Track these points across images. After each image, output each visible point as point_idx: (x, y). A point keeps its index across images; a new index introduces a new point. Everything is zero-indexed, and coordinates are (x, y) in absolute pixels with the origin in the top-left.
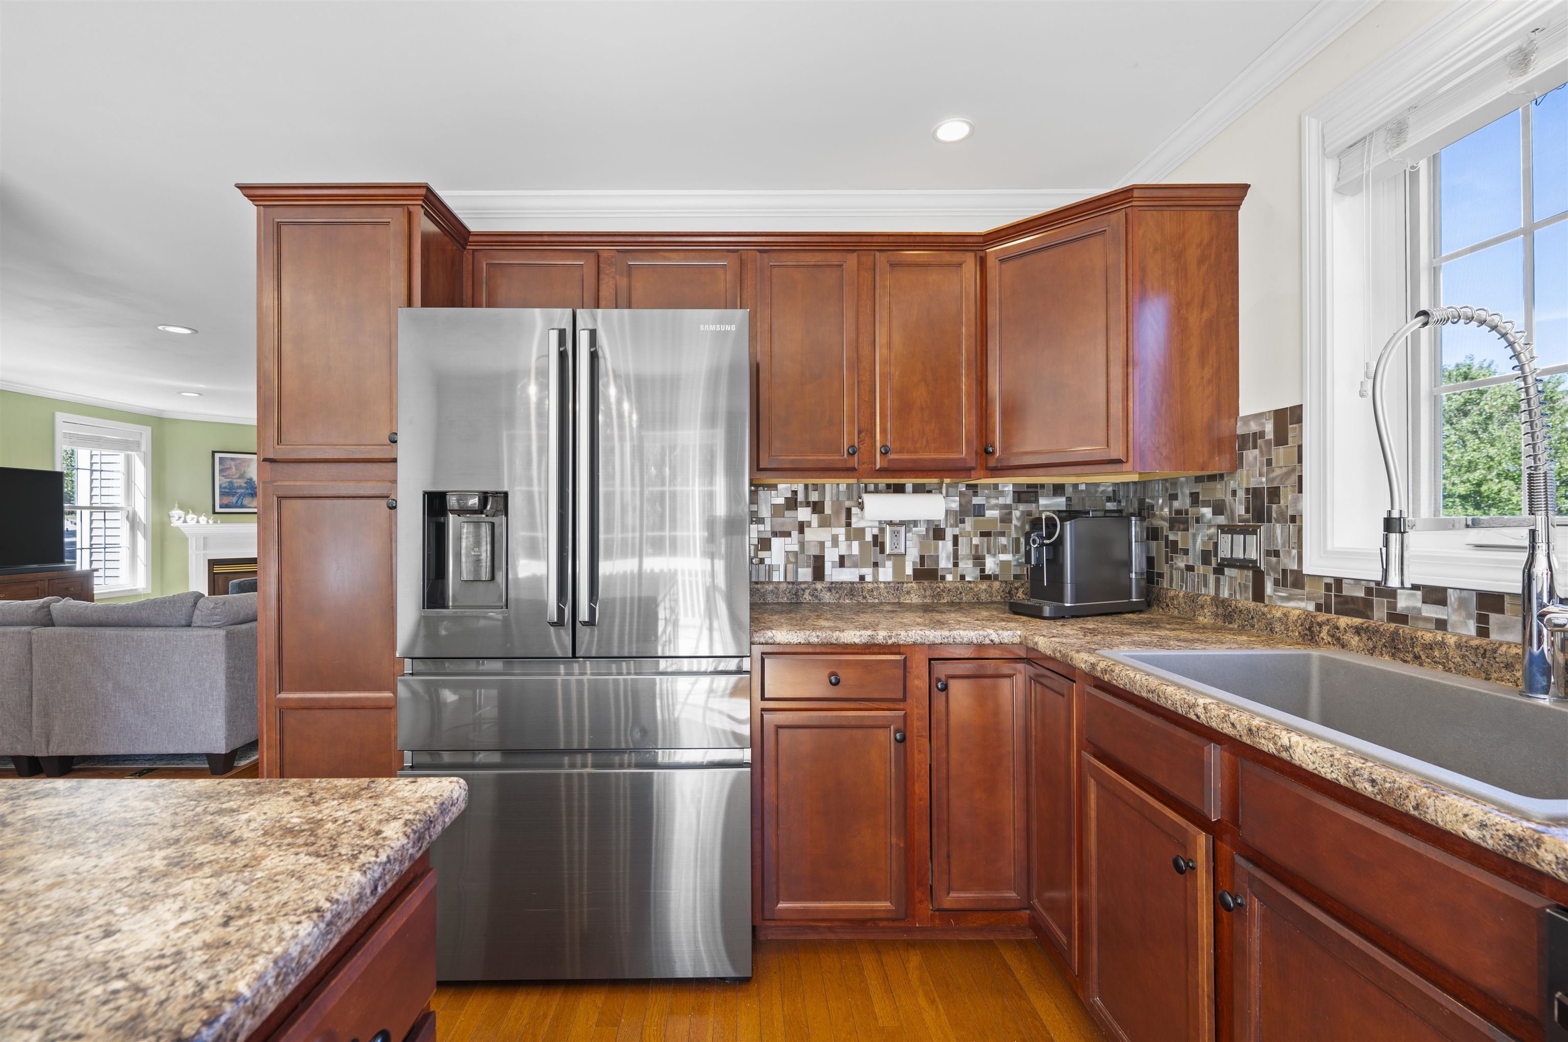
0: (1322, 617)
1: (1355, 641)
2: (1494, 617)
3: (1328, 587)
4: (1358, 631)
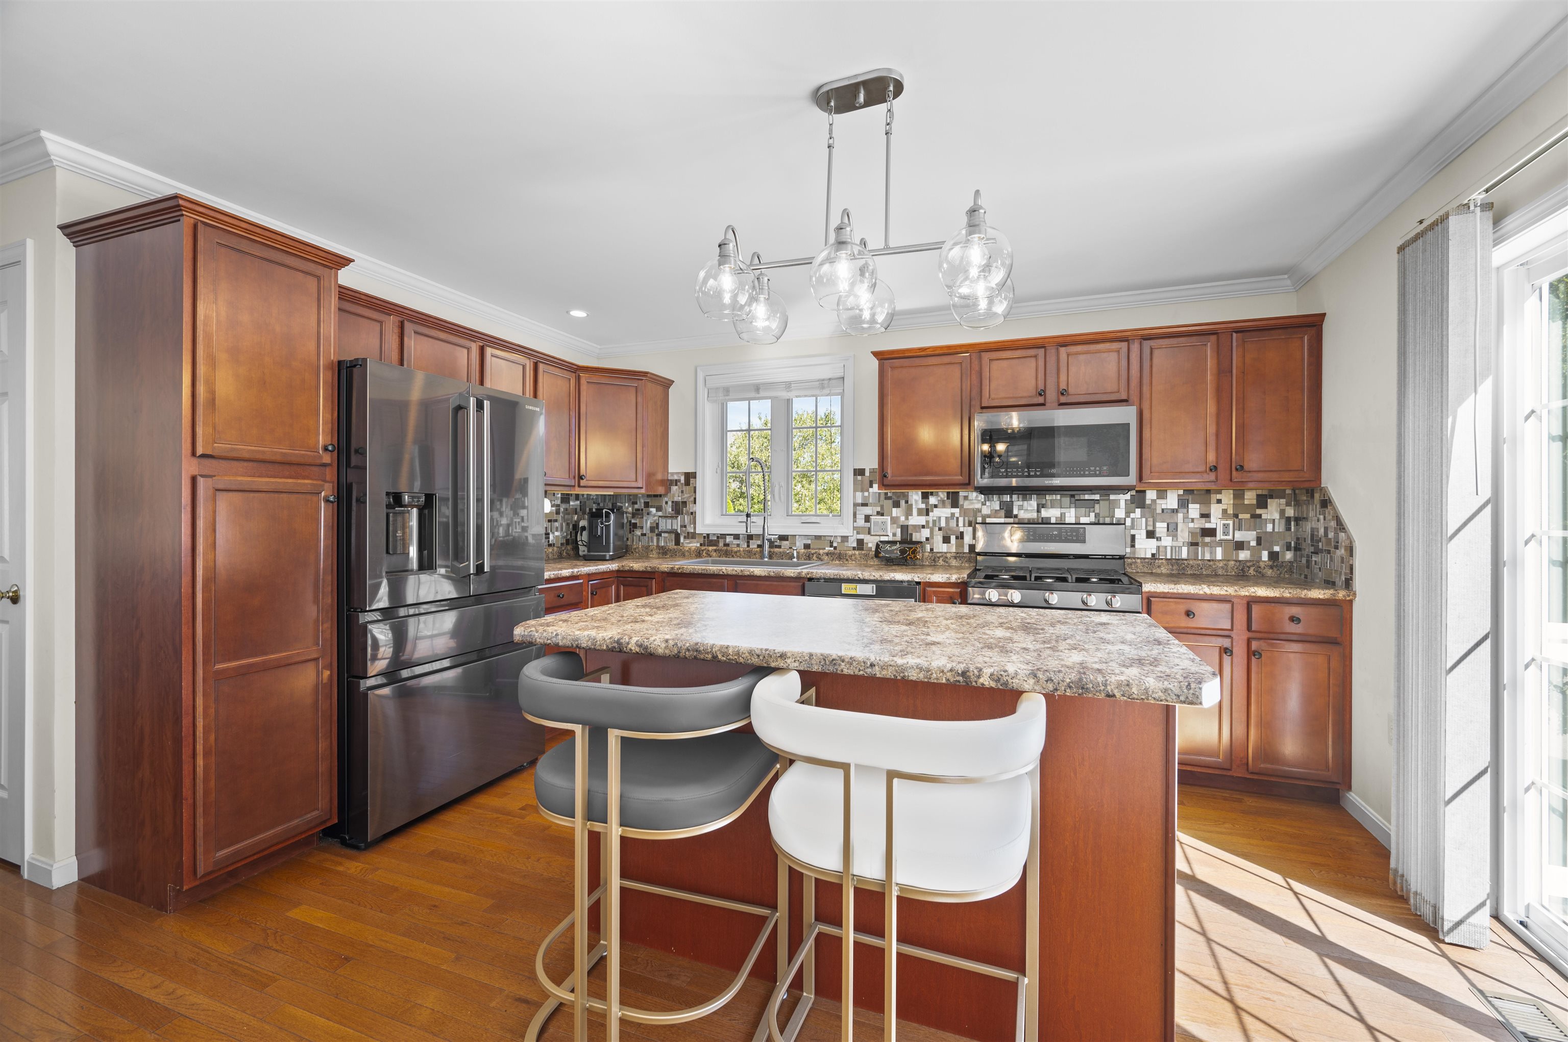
0: (703, 548)
1: (714, 554)
2: (751, 541)
3: (704, 537)
4: (715, 551)
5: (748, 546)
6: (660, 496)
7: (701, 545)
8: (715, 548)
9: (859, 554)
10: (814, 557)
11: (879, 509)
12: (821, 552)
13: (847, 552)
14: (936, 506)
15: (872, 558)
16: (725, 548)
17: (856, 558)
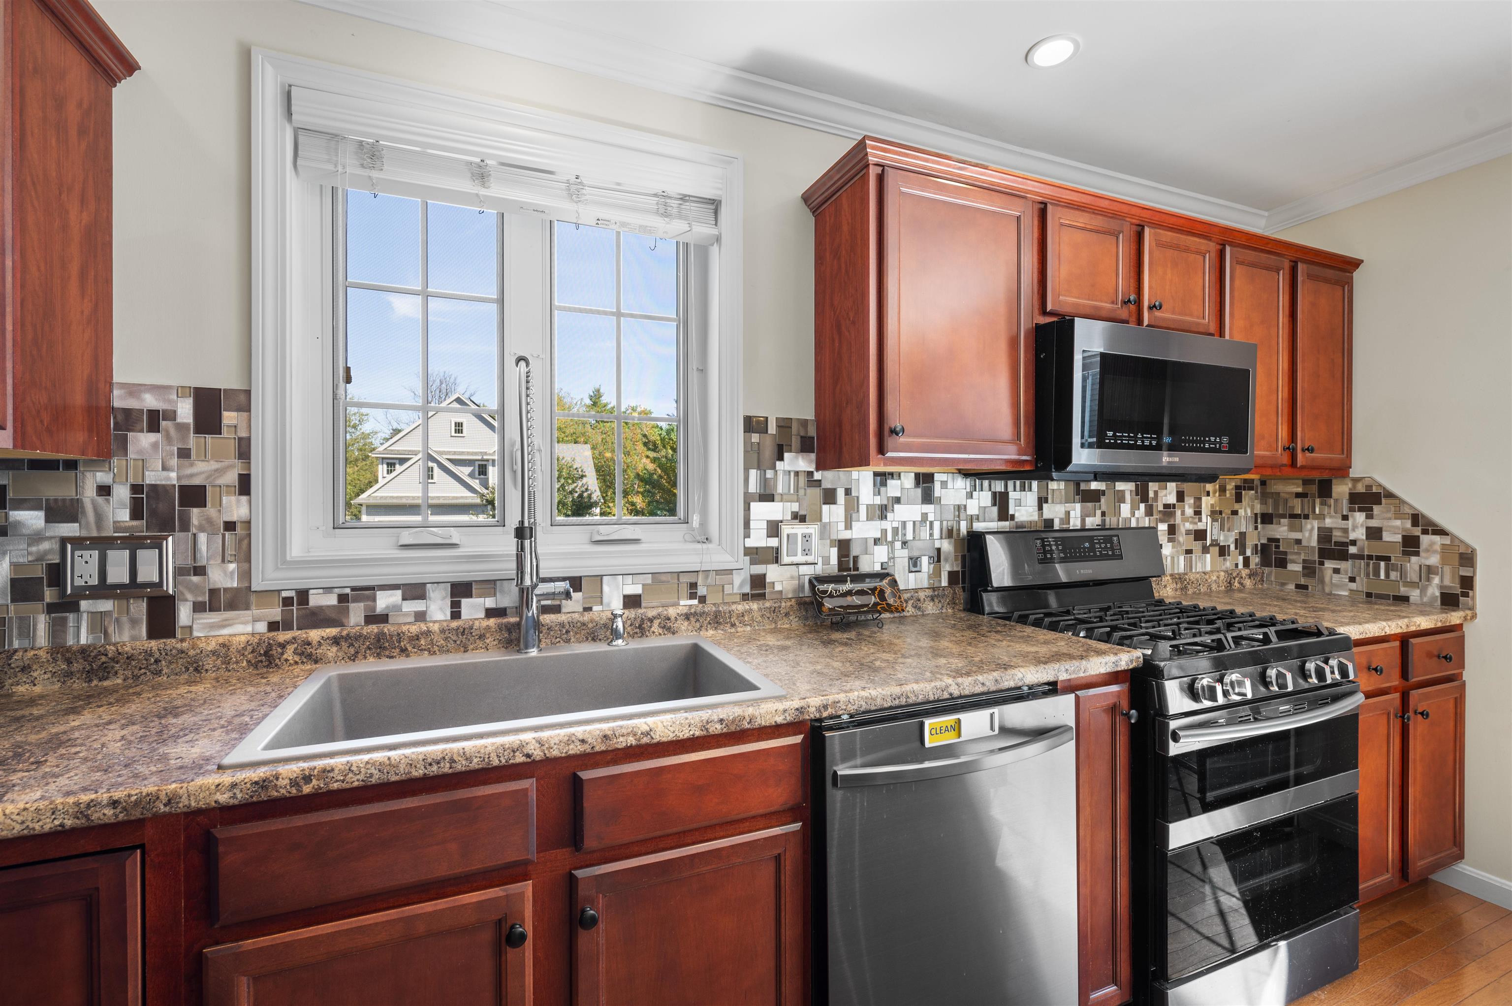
0: (282, 636)
1: (332, 652)
2: (464, 601)
3: (287, 601)
4: (336, 641)
5: (456, 615)
6: (71, 465)
7: (273, 626)
8: (332, 631)
9: (760, 609)
10: (655, 627)
11: (795, 507)
12: (672, 612)
13: (734, 607)
14: (898, 500)
15: (787, 615)
16: (374, 628)
17: (753, 620)
